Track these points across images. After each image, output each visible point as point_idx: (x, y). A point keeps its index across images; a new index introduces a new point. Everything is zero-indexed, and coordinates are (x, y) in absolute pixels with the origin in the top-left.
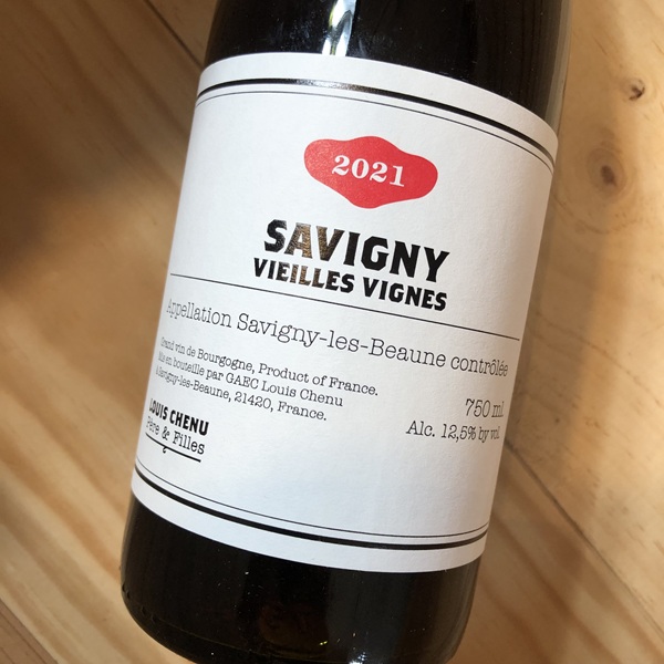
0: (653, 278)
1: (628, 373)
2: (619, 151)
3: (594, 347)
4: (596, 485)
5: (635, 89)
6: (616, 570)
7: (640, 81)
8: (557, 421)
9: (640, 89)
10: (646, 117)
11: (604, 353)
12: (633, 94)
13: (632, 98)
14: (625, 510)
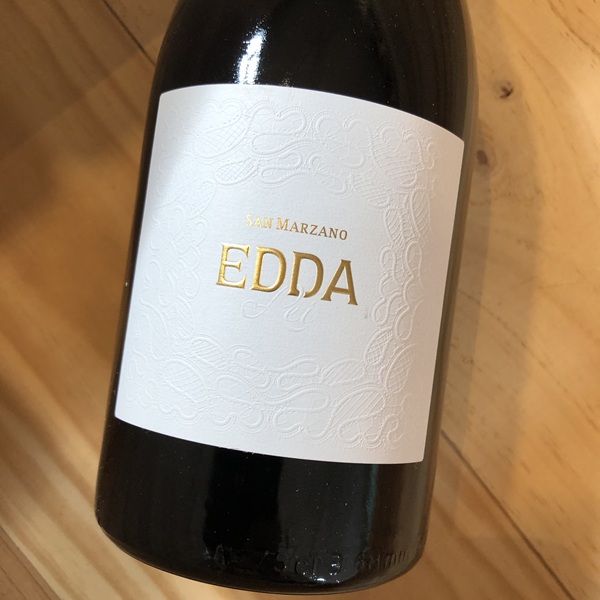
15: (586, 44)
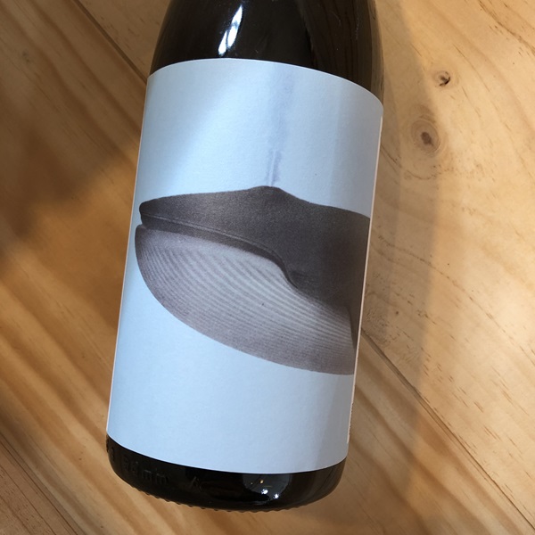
0: (463, 209)
1: (448, 278)
2: (434, 122)
3: (422, 260)
4: (428, 360)
5: (443, 78)
6: (446, 423)
7: (447, 73)
8: (397, 313)
9: (447, 78)
10: (452, 97)
11: (430, 264)
12: (442, 82)
13: (441, 85)
14: (451, 379)
15: (513, 34)
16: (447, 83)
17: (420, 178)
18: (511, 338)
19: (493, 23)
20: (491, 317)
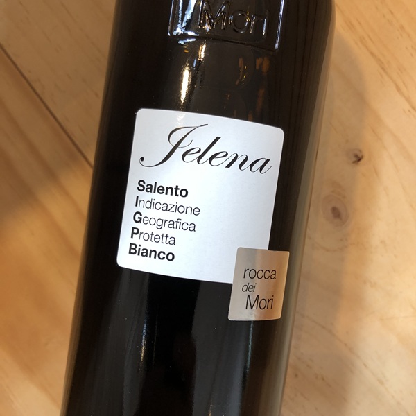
1: (346, 345)
2: (343, 197)
3: (323, 327)
5: (356, 156)
7: (360, 151)
8: (296, 376)
9: (360, 156)
10: (363, 175)
11: (330, 331)
12: (355, 159)
13: (354, 162)
16: (359, 160)
17: (327, 250)
18: (398, 403)
19: (407, 106)
20: (381, 383)
